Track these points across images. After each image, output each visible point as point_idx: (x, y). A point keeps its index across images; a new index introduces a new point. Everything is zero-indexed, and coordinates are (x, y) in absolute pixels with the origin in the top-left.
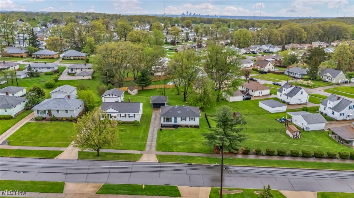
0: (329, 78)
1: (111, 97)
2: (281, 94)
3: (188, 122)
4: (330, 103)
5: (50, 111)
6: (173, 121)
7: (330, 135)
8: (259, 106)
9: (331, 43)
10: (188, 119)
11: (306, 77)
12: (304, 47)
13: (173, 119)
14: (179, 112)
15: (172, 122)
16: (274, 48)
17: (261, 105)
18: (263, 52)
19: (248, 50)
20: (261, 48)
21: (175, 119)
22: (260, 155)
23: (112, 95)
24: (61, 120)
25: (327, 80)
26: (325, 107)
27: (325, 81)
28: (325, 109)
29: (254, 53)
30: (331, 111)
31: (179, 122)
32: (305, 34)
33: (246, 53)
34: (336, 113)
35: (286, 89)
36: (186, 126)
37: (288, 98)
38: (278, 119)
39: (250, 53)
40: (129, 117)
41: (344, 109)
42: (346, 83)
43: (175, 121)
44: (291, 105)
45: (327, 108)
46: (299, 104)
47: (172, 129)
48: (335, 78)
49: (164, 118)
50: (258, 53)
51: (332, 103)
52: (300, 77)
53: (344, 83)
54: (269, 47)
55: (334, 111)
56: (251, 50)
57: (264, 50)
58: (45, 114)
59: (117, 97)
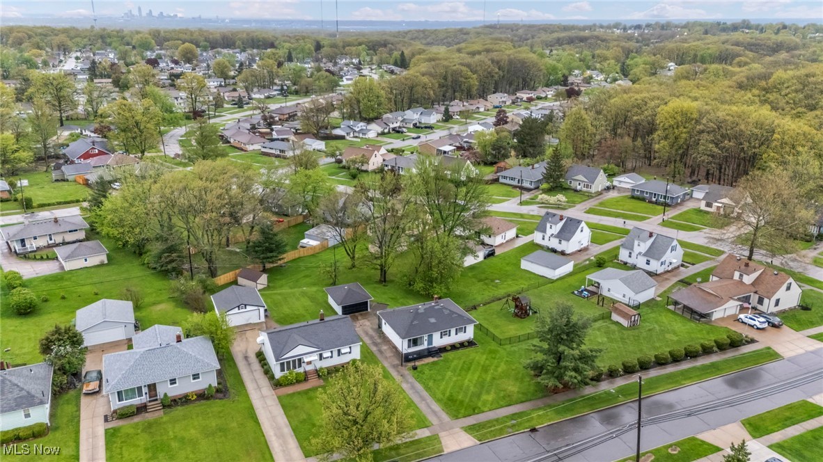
0: (582, 185)
1: (244, 310)
2: (544, 236)
3: (454, 338)
4: (639, 245)
5: (152, 388)
6: (426, 343)
7: (671, 307)
8: (523, 267)
9: (518, 94)
10: (453, 331)
11: (545, 186)
12: (478, 108)
13: (426, 338)
14: (433, 320)
15: (425, 346)
16: (430, 115)
17: (525, 265)
18: (412, 127)
19: (385, 126)
20: (405, 117)
21: (430, 337)
22: (617, 377)
23: (245, 305)
24: (184, 400)
25: (579, 188)
26: (630, 253)
27: (576, 191)
28: (630, 256)
29: (398, 132)
30: (645, 259)
31: (438, 341)
32: (474, 81)
33: (383, 134)
34: (652, 262)
35: (553, 226)
36: (454, 347)
37: (560, 243)
38: (576, 292)
39: (389, 132)
40: (339, 355)
41: (664, 253)
42: (608, 189)
43: (430, 342)
44: (569, 254)
45: (634, 255)
46: (580, 251)
47: (430, 360)
48: (593, 183)
49: (409, 341)
50: (405, 130)
51: (642, 244)
52: (532, 187)
53: (605, 189)
54: (419, 114)
55: (649, 259)
56: (392, 126)
57: (414, 122)
58: (140, 394)
59: (256, 308)
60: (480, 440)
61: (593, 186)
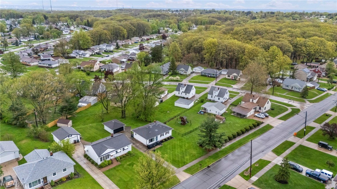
0: (183, 72)
2: (179, 93)
3: (165, 136)
4: (215, 93)
6: (155, 140)
7: (232, 114)
9: (143, 37)
10: (165, 133)
11: (170, 73)
12: (129, 43)
13: (155, 138)
14: (156, 130)
16: (110, 46)
17: (176, 104)
18: (104, 52)
19: (93, 52)
20: (100, 48)
21: (157, 137)
23: (71, 135)
25: (182, 73)
26: (212, 96)
28: (212, 97)
29: (99, 54)
30: (218, 98)
31: (160, 138)
32: (125, 32)
33: (92, 55)
34: (221, 98)
36: (166, 140)
37: (186, 95)
38: (198, 113)
39: (95, 54)
40: (123, 150)
41: (224, 95)
42: (192, 73)
43: (157, 139)
44: (189, 99)
45: (213, 97)
46: (193, 97)
47: (158, 146)
49: (149, 140)
50: (101, 53)
51: (216, 92)
52: (165, 74)
53: (191, 73)
54: (106, 46)
55: (219, 97)
56: (96, 52)
57: (104, 50)
59: (76, 135)
60: (192, 174)
61: (188, 72)
